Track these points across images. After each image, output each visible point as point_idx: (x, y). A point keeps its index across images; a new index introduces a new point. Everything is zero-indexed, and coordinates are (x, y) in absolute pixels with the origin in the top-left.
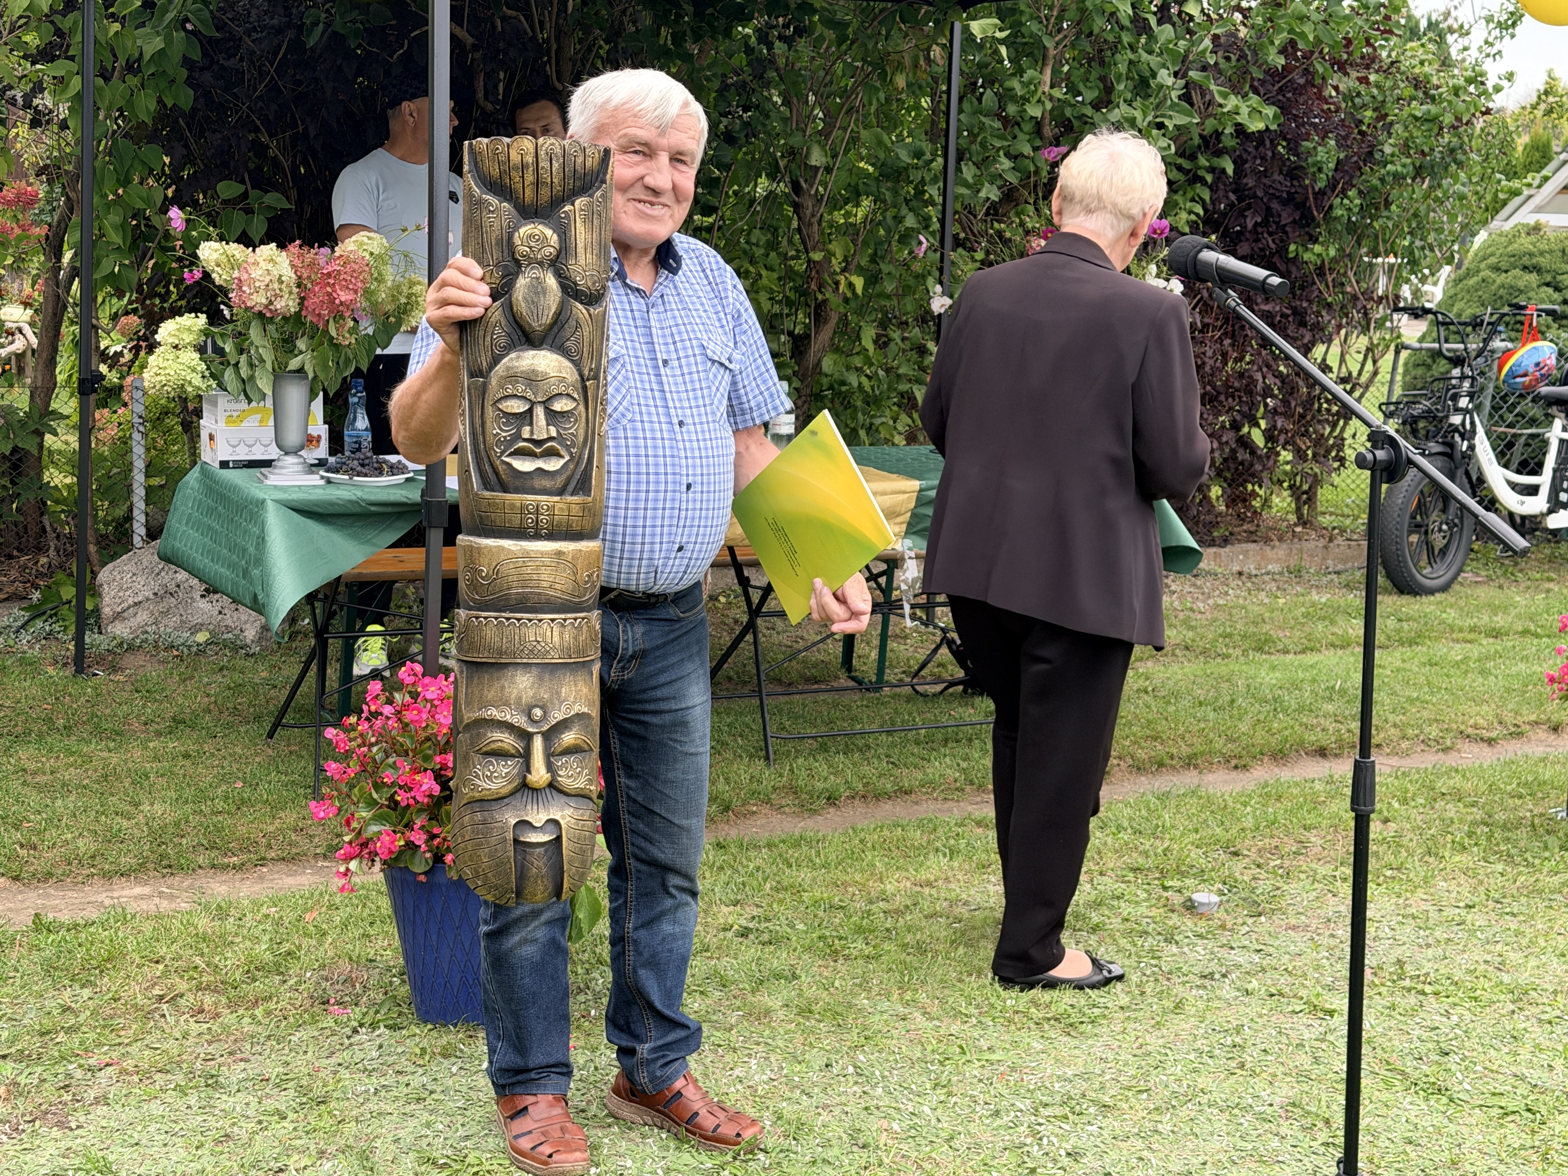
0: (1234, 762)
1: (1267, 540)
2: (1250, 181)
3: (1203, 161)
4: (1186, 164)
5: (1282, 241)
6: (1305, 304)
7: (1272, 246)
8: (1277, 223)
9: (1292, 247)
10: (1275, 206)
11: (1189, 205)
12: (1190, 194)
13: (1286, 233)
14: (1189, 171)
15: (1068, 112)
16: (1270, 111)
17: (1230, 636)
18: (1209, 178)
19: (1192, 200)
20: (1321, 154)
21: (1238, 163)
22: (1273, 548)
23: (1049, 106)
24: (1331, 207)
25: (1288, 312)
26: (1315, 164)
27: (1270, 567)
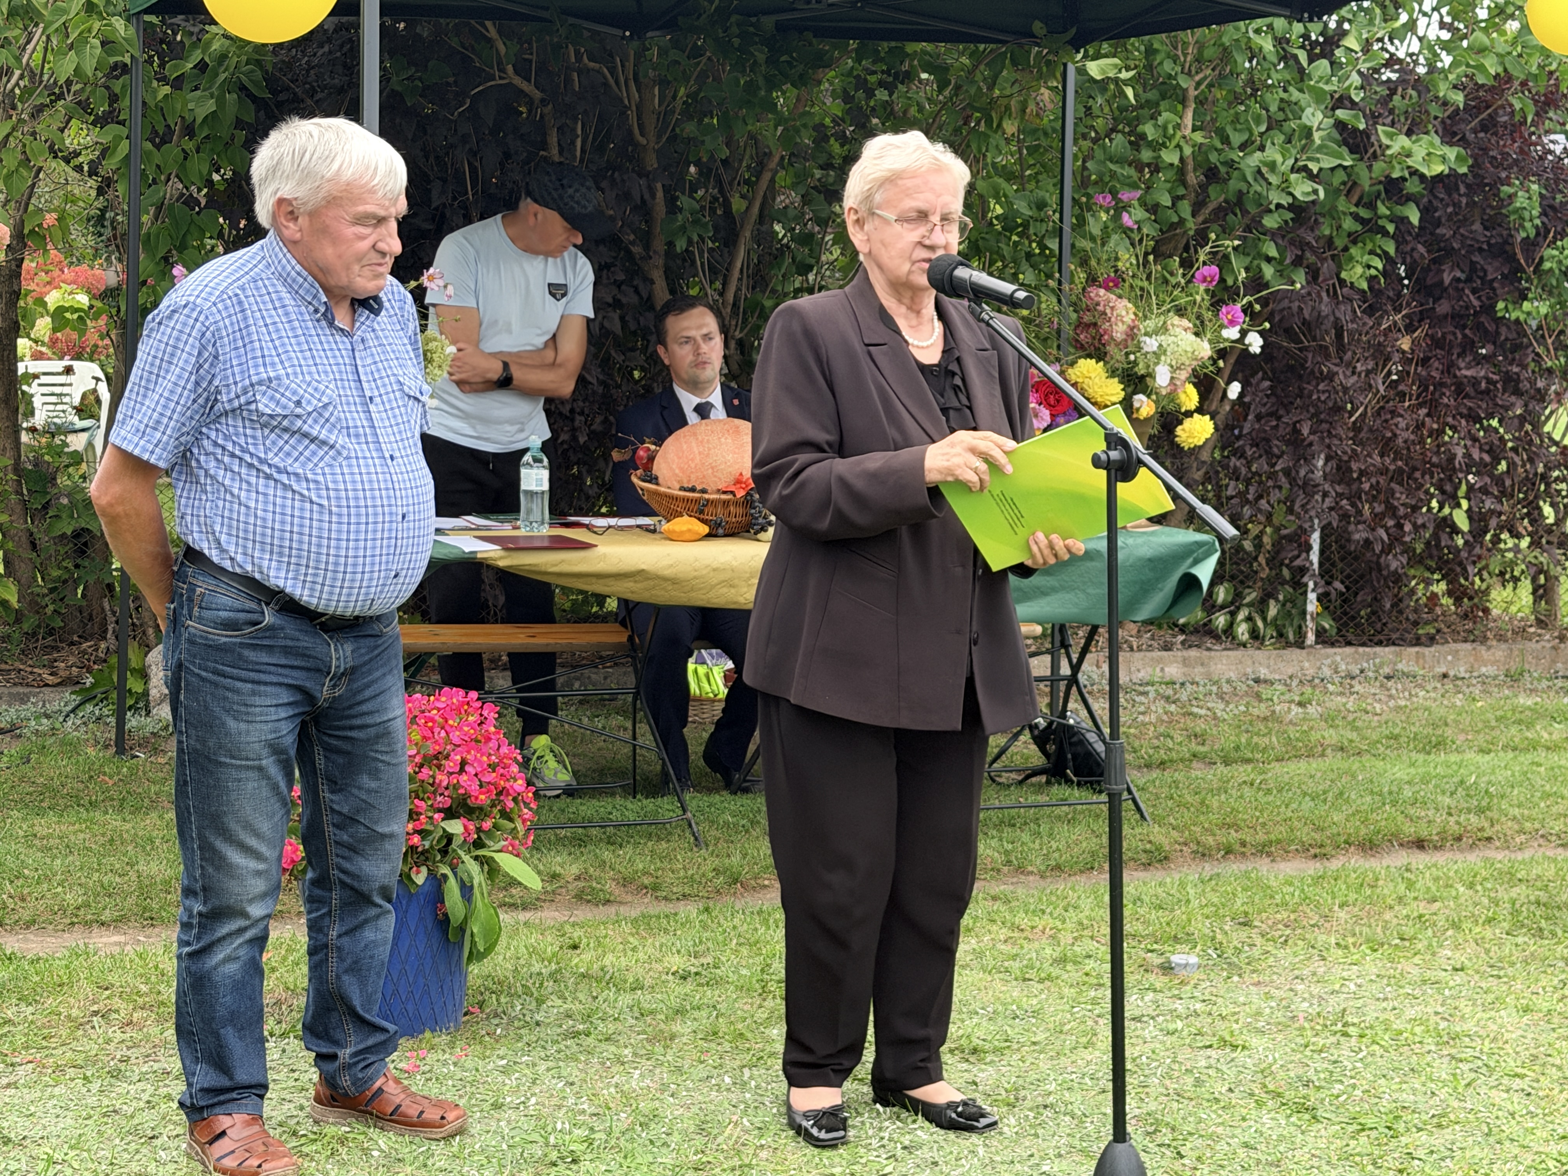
0: (1312, 851)
1: (1484, 640)
2: (1444, 231)
3: (1382, 210)
4: (1364, 213)
5: (1489, 298)
6: (1516, 369)
7: (1476, 303)
8: (1482, 279)
9: (1501, 305)
10: (1477, 258)
11: (1366, 257)
12: (1369, 246)
13: (1494, 289)
14: (1370, 220)
15: (1213, 158)
16: (1452, 153)
17: (1396, 737)
18: (1391, 228)
19: (1372, 252)
20: (1521, 201)
21: (1426, 212)
22: (1489, 648)
23: (1188, 151)
24: (1542, 259)
25: (1496, 377)
26: (1517, 210)
27: (1483, 670)
